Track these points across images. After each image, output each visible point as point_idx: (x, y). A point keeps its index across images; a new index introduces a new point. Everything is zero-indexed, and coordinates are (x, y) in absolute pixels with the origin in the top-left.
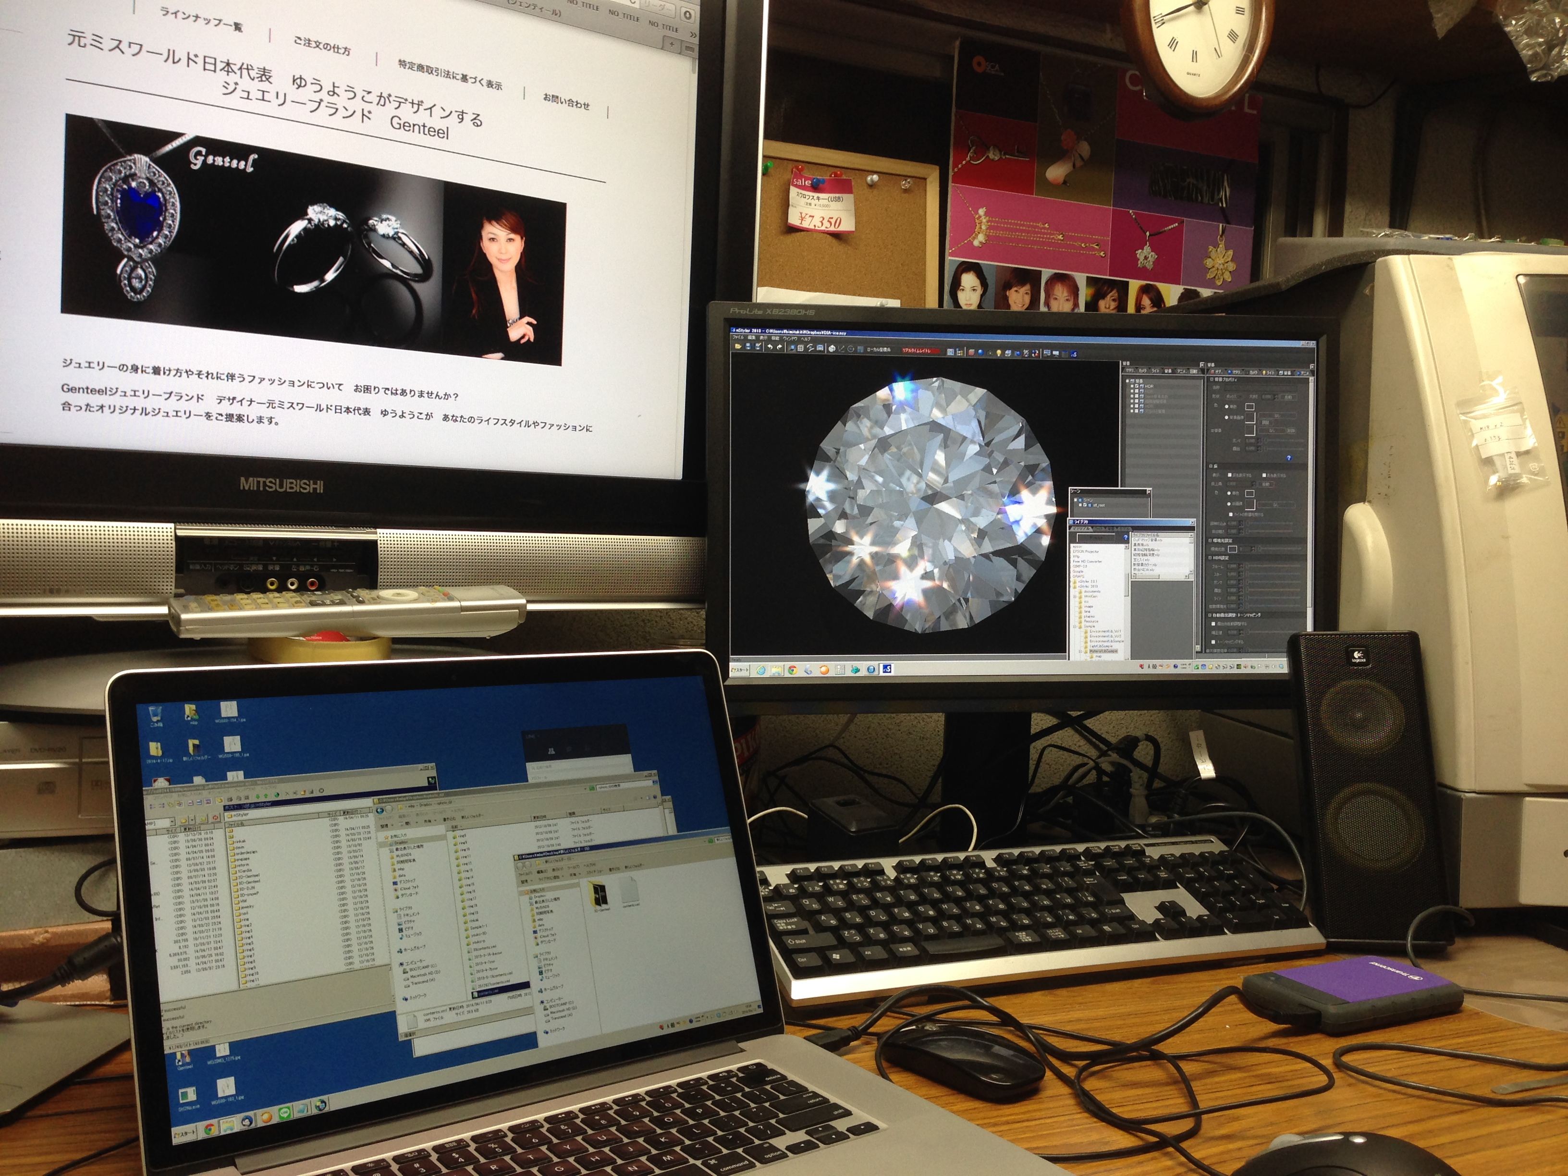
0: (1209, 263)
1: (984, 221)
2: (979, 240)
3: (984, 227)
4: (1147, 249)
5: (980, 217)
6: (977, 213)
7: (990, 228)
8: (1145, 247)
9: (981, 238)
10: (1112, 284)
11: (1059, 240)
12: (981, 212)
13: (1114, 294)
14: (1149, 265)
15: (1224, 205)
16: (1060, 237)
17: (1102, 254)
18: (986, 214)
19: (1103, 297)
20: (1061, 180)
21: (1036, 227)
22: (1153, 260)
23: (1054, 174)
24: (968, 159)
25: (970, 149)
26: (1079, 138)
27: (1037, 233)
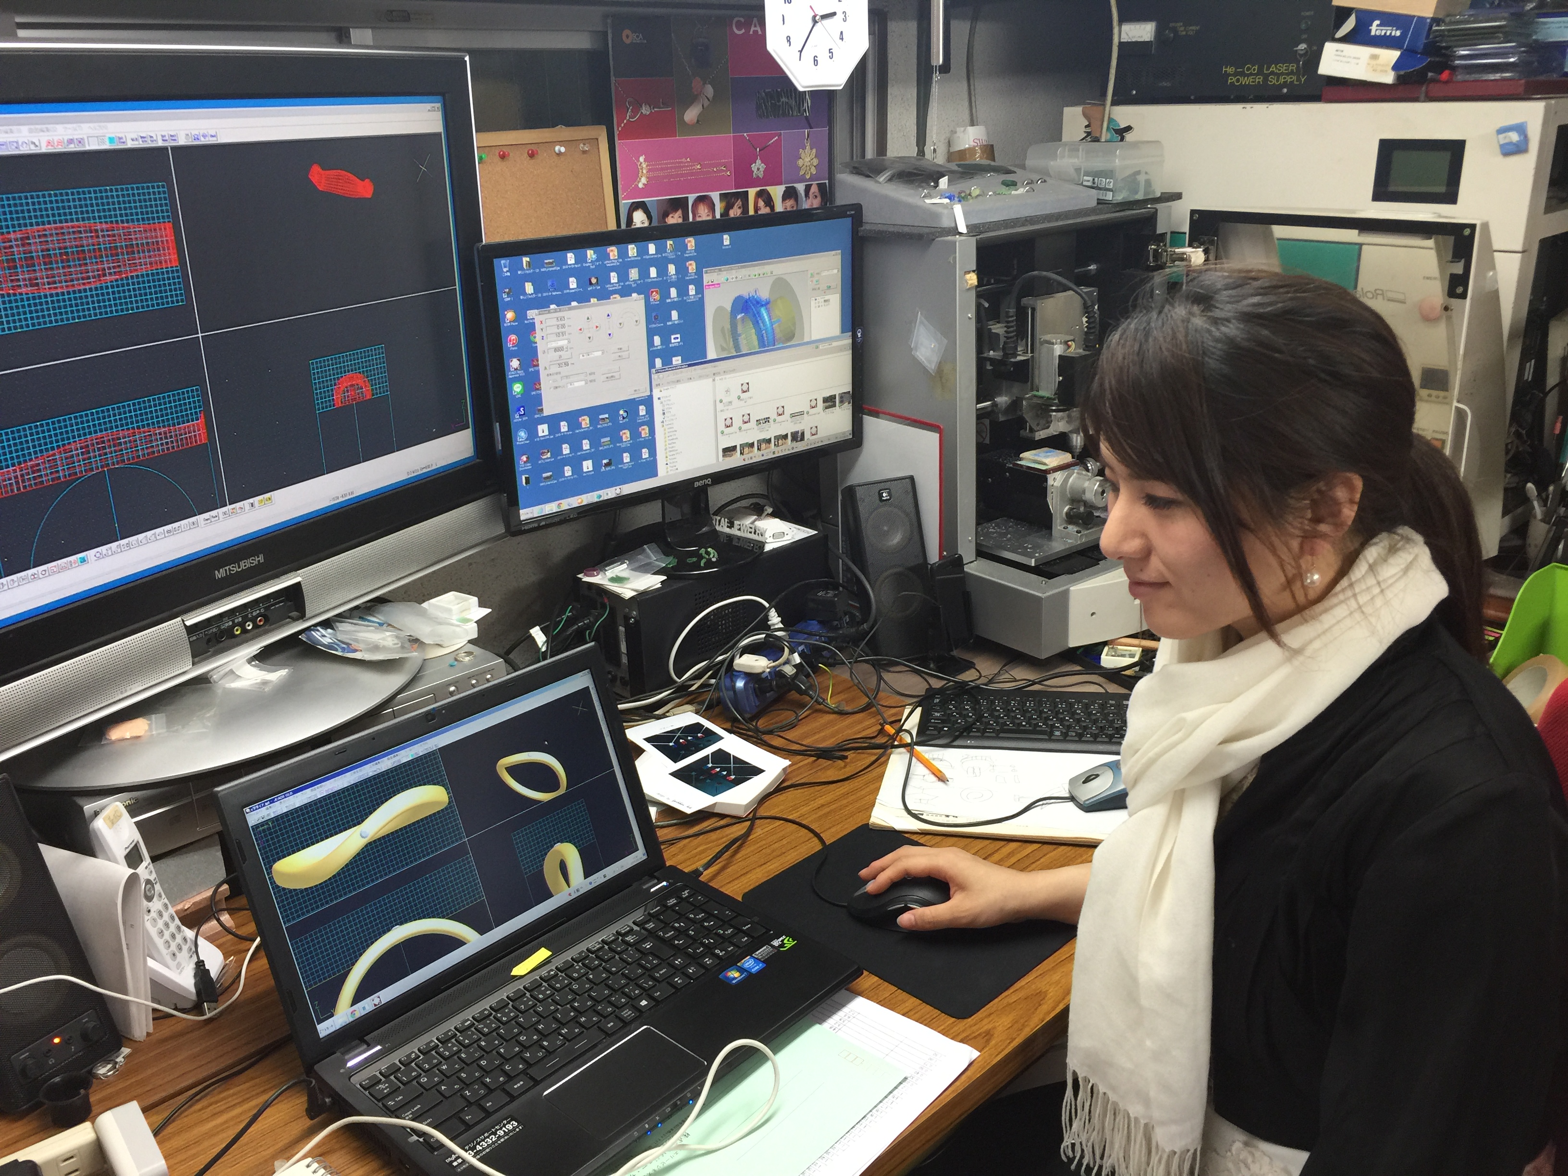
0: (800, 162)
1: (644, 166)
2: (643, 182)
3: (645, 171)
4: (758, 161)
5: (641, 163)
6: (638, 160)
7: (649, 171)
9: (644, 180)
10: (737, 195)
12: (642, 159)
13: (739, 203)
14: (761, 175)
15: (808, 114)
17: (728, 173)
18: (645, 160)
19: (732, 207)
20: (696, 121)
21: (682, 162)
22: (763, 170)
23: (690, 117)
24: (628, 118)
25: (628, 109)
26: (704, 83)
27: (682, 167)
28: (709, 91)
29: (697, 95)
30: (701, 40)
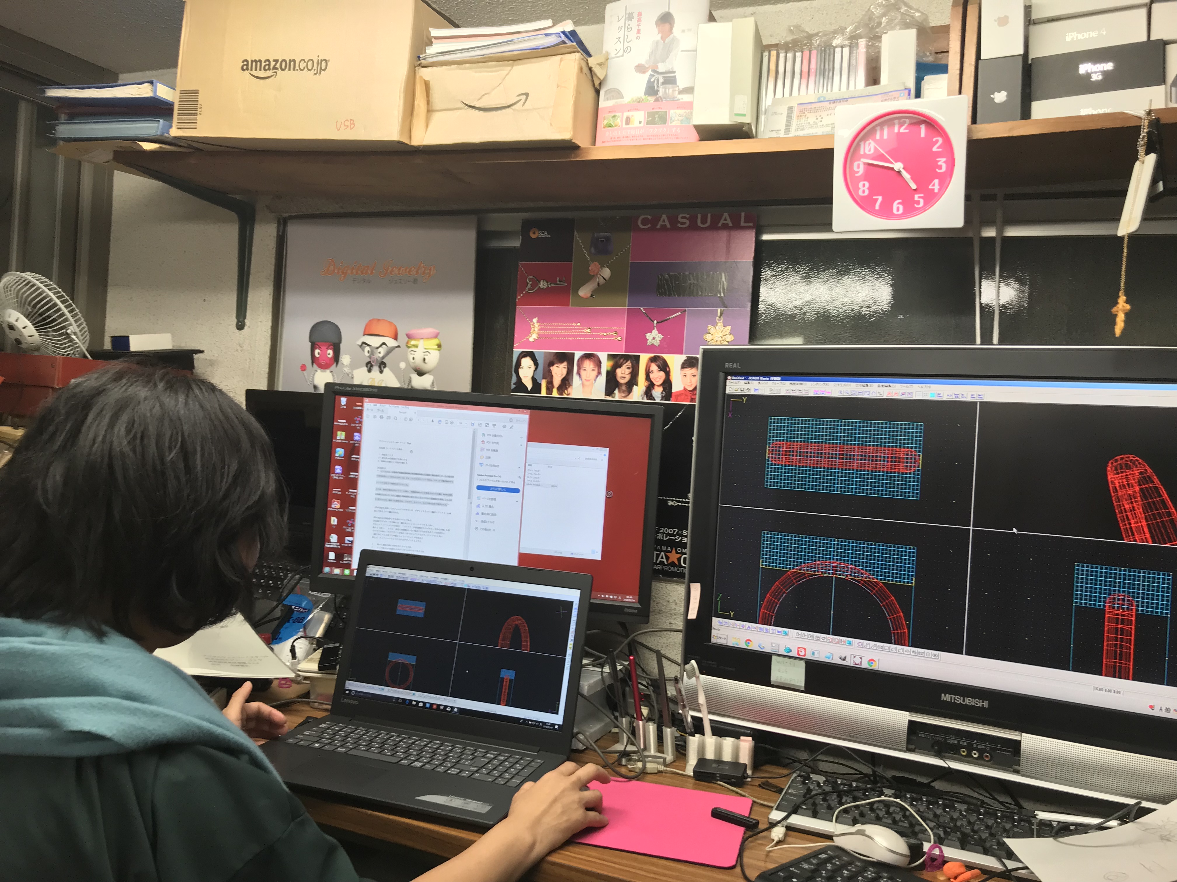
0: (707, 336)
1: (537, 326)
2: (533, 337)
3: (536, 330)
4: (655, 332)
6: (532, 321)
7: (541, 329)
8: (653, 331)
11: (587, 332)
12: (535, 320)
14: (657, 343)
16: (588, 330)
17: (619, 339)
18: (538, 322)
20: (589, 295)
21: (572, 326)
22: (660, 339)
23: (584, 292)
24: (527, 290)
25: (528, 283)
26: (602, 266)
27: (572, 329)
28: (606, 272)
29: (593, 276)
30: (602, 234)
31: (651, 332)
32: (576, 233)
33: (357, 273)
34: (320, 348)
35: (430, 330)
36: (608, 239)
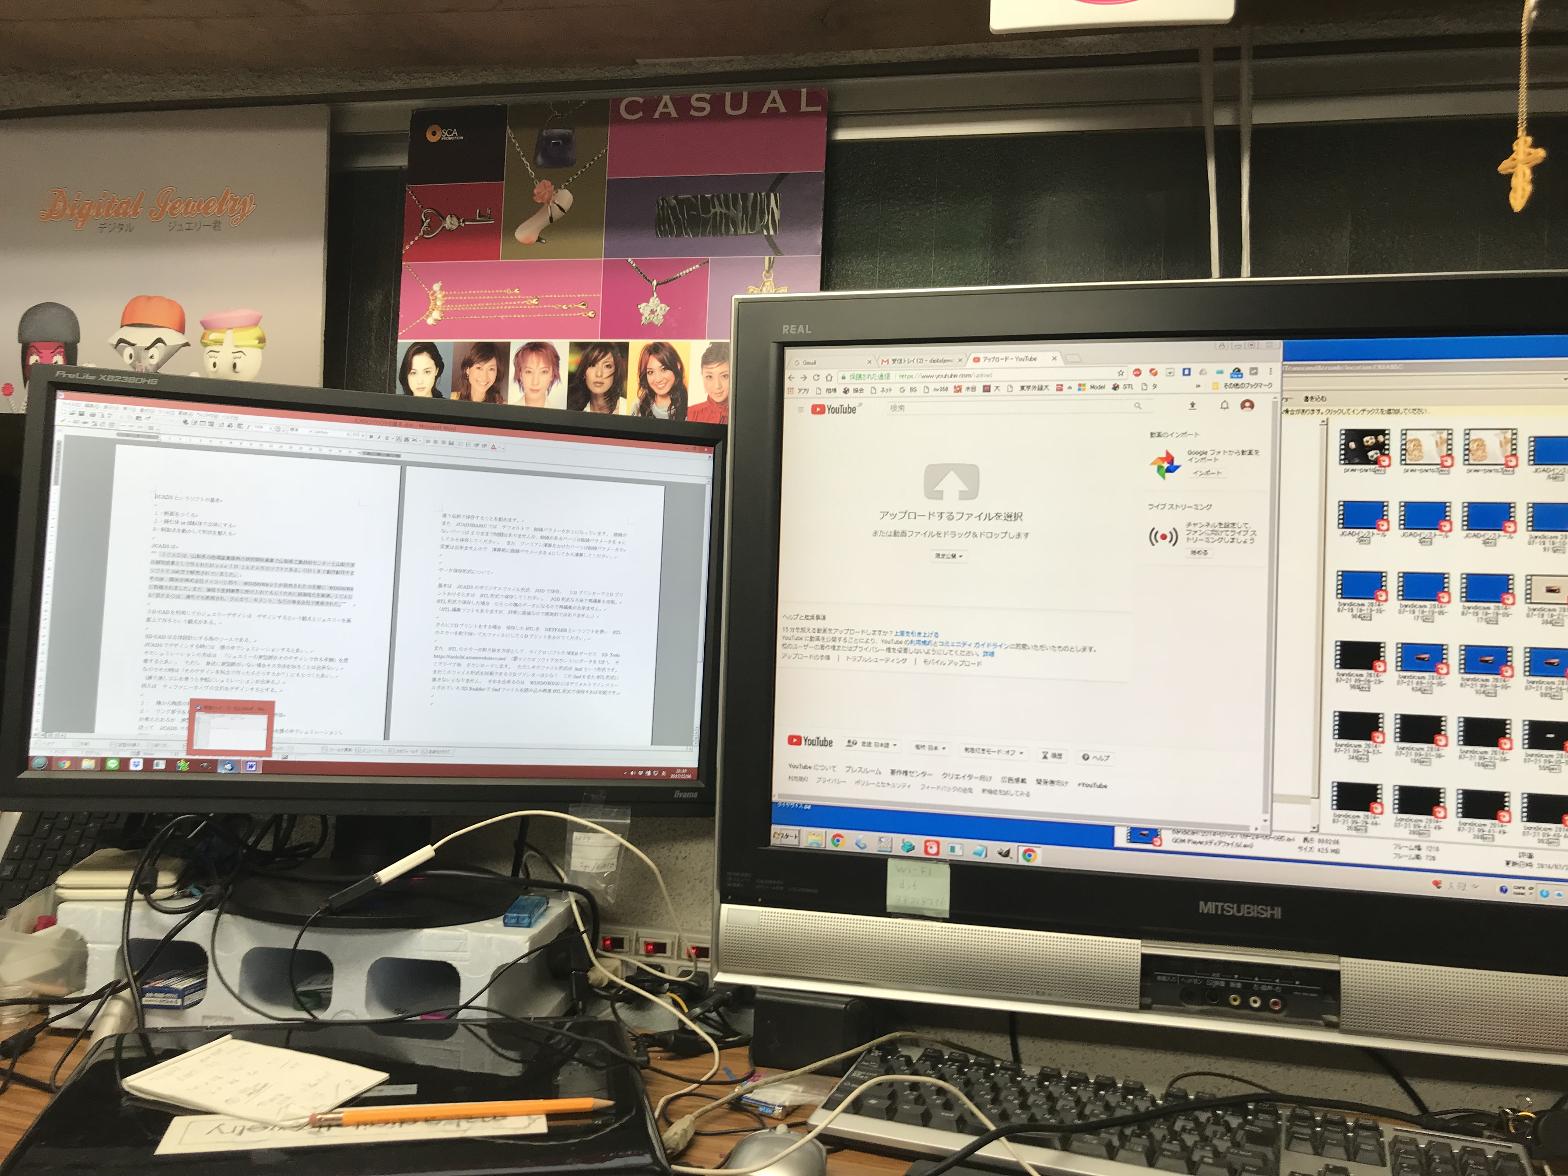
1: (439, 296)
2: (433, 317)
3: (439, 303)
4: (654, 301)
5: (435, 292)
6: (430, 288)
7: (446, 303)
8: (651, 300)
9: (436, 315)
10: (605, 348)
11: (532, 304)
13: (609, 358)
14: (658, 320)
15: (772, 232)
16: (534, 302)
17: (591, 314)
18: (442, 289)
19: (593, 363)
20: (536, 238)
21: (506, 294)
22: (664, 313)
23: (526, 233)
24: (421, 233)
25: (423, 223)
26: (557, 187)
27: (505, 300)
28: (565, 198)
29: (542, 204)
30: (557, 131)
31: (648, 302)
32: (509, 130)
33: (107, 214)
34: (38, 353)
35: (244, 313)
36: (567, 140)
